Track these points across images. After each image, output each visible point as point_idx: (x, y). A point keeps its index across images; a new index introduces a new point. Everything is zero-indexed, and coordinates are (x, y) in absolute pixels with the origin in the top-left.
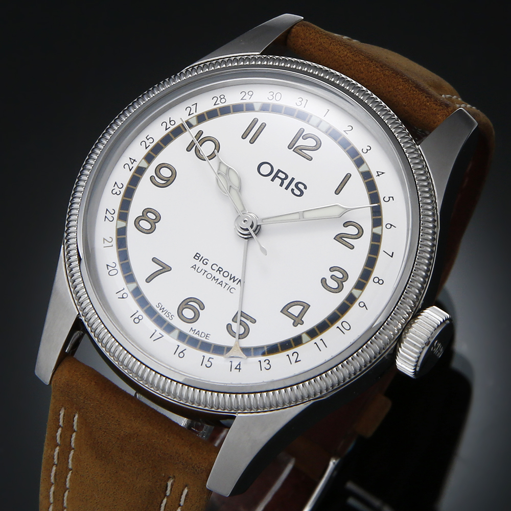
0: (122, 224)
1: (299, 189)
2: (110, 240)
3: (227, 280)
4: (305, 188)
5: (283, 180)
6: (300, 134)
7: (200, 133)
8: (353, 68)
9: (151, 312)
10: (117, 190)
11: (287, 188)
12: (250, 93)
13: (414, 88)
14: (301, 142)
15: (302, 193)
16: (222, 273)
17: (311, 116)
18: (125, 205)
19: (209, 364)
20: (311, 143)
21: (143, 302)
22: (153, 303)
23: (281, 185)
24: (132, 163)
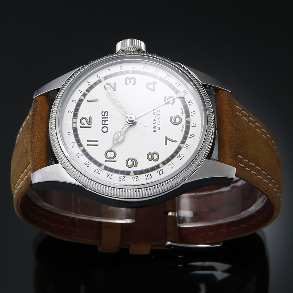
0: (161, 165)
1: (105, 114)
2: (170, 165)
3: (156, 115)
4: (103, 112)
5: (105, 121)
6: (83, 127)
7: (106, 161)
8: (42, 140)
9: (187, 133)
10: (149, 176)
11: (107, 118)
12: (78, 154)
13: (36, 114)
14: (86, 124)
15: (105, 112)
16: (155, 119)
17: (73, 127)
18: (153, 169)
19: (191, 102)
20: (84, 121)
21: (185, 138)
22: (182, 134)
23: (107, 120)
24: (135, 178)
